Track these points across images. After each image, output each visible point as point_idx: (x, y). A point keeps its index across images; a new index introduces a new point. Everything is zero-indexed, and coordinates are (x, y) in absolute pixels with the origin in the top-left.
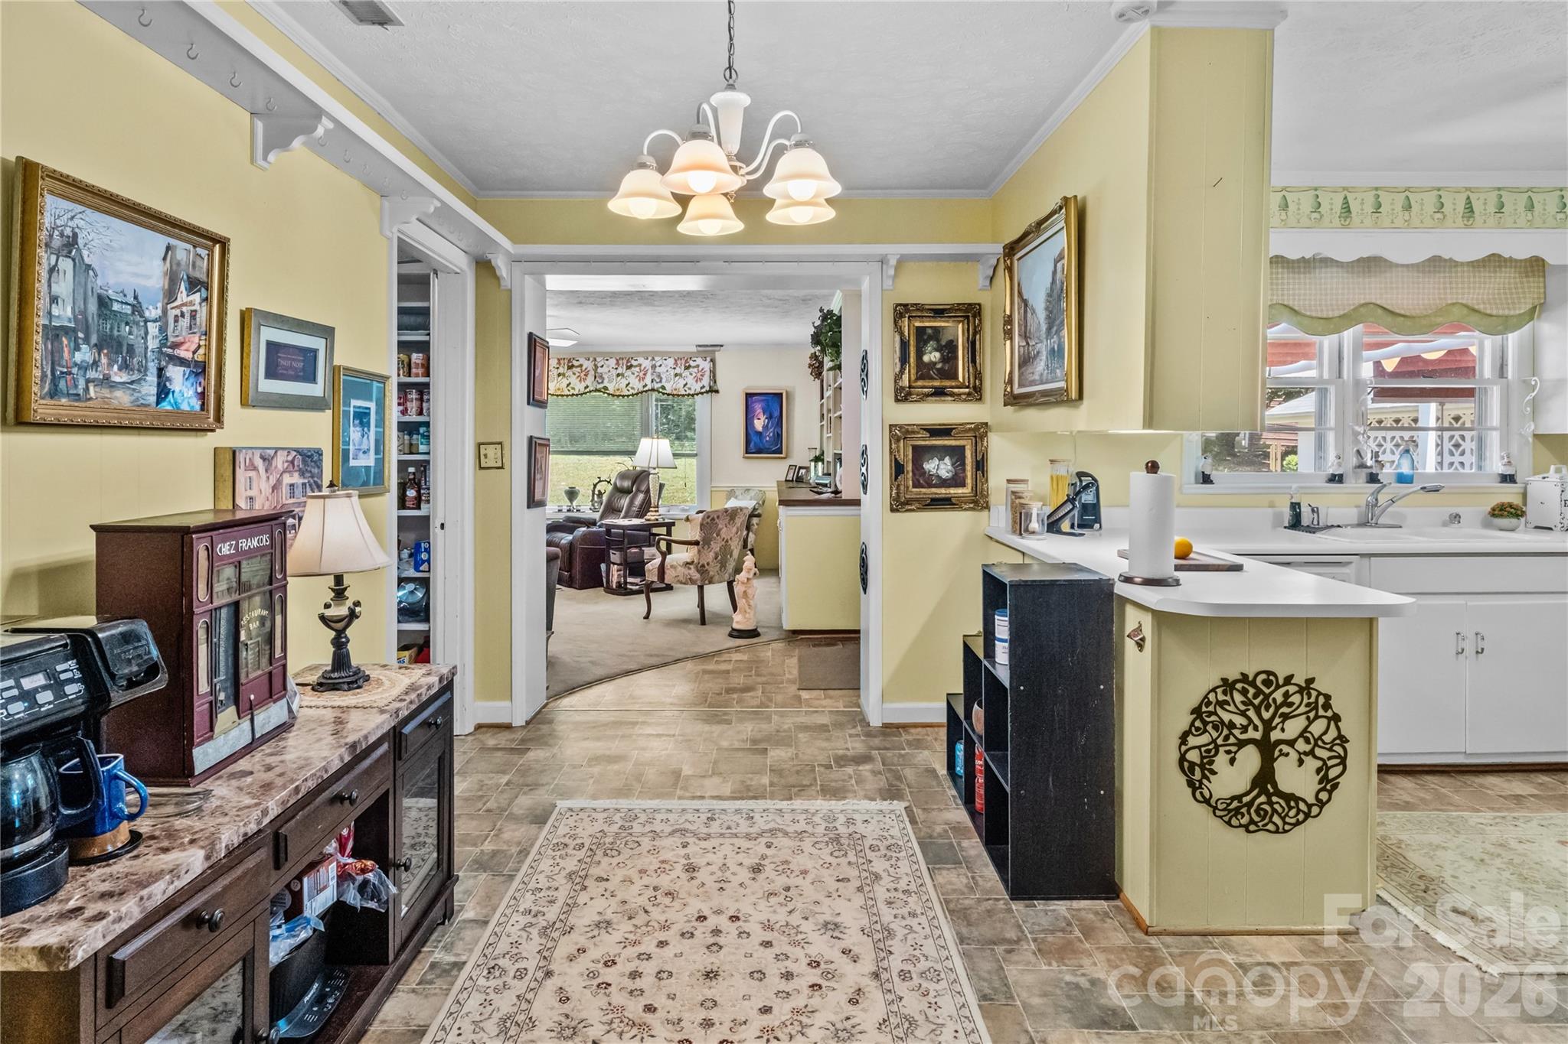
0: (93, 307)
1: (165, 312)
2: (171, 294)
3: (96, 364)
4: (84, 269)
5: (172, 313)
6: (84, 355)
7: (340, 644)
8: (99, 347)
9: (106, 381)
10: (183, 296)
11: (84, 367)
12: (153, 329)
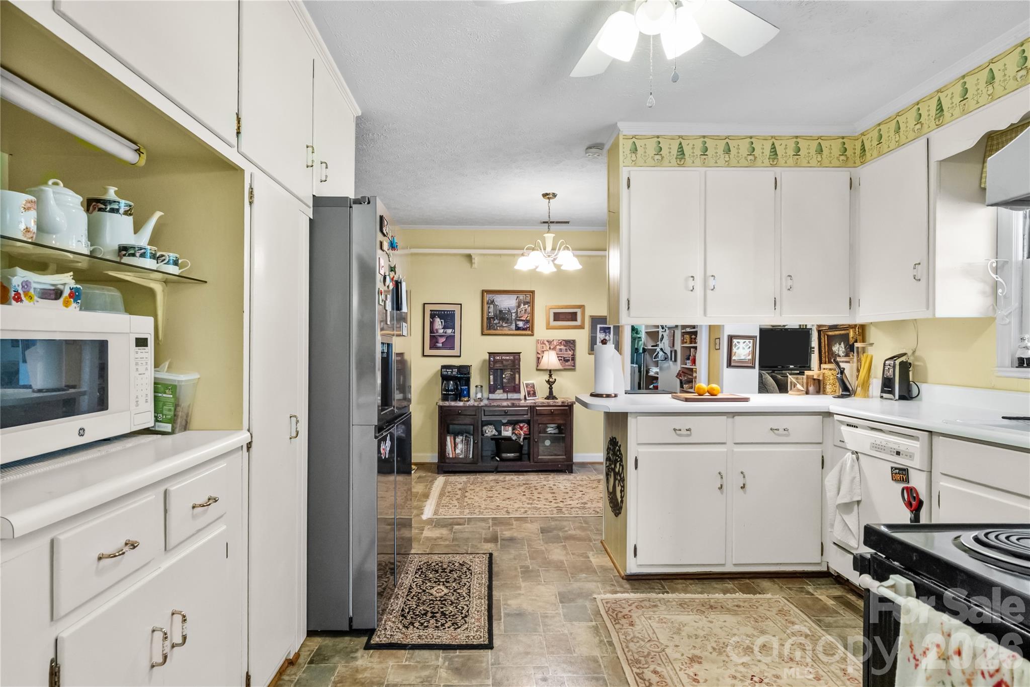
0: (498, 312)
1: (517, 311)
2: (519, 306)
3: (499, 323)
4: (495, 306)
5: (519, 311)
6: (496, 321)
7: (551, 388)
8: (500, 320)
9: (502, 326)
10: (522, 306)
11: (496, 324)
12: (514, 315)
